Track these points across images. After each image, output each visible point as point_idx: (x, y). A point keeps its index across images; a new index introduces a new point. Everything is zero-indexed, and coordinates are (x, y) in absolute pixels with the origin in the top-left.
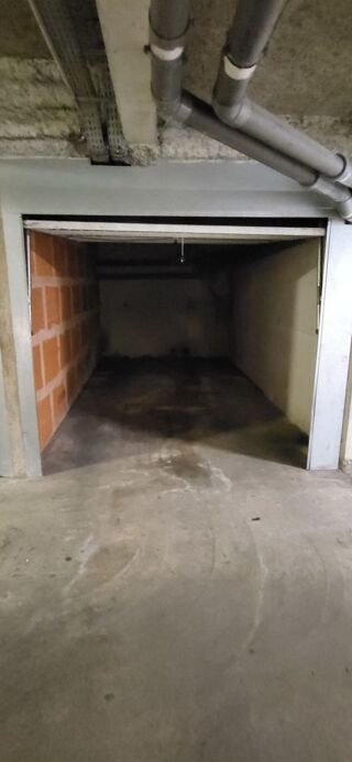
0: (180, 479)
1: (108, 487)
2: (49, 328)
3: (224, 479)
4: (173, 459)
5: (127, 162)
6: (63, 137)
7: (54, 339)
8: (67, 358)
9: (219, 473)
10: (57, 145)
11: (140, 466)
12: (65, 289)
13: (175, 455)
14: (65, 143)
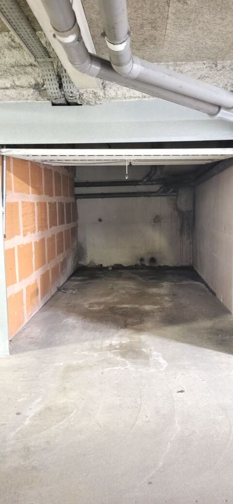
0: (123, 360)
1: (62, 364)
2: (25, 235)
3: (162, 361)
4: (121, 345)
5: (79, 103)
6: (30, 87)
7: (30, 245)
8: (42, 262)
9: (158, 356)
10: (25, 92)
11: (93, 349)
12: (42, 205)
13: (123, 342)
14: (32, 91)
